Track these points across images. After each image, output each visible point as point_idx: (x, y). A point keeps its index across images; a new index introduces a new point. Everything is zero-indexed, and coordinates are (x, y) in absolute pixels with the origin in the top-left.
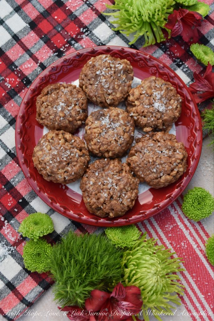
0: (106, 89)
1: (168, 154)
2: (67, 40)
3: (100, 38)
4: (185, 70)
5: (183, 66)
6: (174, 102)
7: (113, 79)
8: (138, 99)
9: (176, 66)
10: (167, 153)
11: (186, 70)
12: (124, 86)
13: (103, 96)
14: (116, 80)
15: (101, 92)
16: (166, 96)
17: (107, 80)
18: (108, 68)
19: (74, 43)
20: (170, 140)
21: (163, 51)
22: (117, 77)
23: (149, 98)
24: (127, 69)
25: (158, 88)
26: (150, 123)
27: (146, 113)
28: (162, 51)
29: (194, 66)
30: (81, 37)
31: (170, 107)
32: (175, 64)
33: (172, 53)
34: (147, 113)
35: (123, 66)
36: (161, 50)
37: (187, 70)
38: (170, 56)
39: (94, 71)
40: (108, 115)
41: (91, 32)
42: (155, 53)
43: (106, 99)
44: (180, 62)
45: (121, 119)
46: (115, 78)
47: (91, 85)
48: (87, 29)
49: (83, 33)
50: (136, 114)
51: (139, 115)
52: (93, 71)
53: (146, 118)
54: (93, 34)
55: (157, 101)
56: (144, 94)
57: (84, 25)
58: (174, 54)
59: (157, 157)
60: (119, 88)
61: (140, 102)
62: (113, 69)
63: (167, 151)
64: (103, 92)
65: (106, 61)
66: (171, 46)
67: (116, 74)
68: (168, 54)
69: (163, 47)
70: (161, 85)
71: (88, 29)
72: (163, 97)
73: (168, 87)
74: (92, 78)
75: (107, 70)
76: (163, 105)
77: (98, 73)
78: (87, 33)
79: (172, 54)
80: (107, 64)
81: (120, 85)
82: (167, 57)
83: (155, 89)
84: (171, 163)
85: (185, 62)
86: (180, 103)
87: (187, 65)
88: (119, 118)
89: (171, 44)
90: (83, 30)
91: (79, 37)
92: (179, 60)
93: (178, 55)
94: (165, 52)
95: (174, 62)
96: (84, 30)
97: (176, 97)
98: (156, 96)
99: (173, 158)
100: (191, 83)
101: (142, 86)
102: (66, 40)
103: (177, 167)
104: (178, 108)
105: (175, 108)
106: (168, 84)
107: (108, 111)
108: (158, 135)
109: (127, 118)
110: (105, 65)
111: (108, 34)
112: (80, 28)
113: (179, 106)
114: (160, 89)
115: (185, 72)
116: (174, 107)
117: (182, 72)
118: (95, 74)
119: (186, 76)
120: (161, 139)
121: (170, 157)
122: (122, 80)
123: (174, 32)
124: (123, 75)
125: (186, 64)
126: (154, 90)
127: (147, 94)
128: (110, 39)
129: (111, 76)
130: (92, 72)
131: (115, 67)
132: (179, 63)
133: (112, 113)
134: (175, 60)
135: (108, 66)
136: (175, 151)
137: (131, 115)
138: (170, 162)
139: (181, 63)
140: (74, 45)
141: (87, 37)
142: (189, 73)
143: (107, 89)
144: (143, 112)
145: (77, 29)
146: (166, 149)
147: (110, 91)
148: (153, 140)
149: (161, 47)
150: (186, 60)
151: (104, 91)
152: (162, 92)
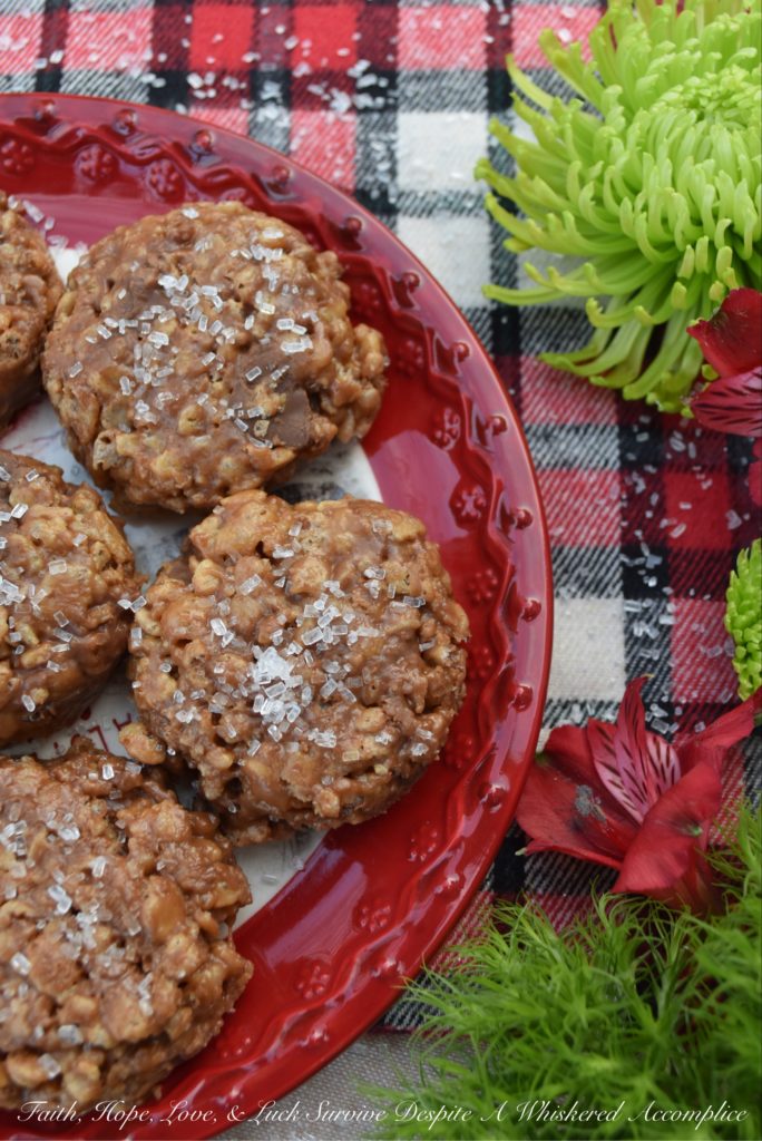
0: (134, 389)
1: (93, 952)
2: (254, 63)
3: (402, 169)
4: (640, 630)
5: (648, 603)
6: (375, 732)
7: (207, 371)
8: (223, 559)
9: (615, 574)
10: (92, 944)
11: (646, 636)
12: (231, 445)
13: (91, 407)
14: (219, 386)
15: (95, 379)
16: (365, 662)
17: (175, 350)
18: (237, 300)
19: (273, 100)
20: (189, 892)
21: (622, 457)
22: (234, 374)
23: (274, 601)
24: (324, 381)
25: (367, 591)
26: (169, 721)
27: (186, 661)
28: (617, 453)
29: (703, 649)
30: (326, 97)
31: (328, 739)
32: (623, 564)
33: (655, 499)
34: (195, 661)
35: (310, 352)
36: (617, 442)
37: (652, 642)
38: (634, 506)
39: (161, 263)
40: (19, 512)
41: (391, 108)
42: (577, 430)
43: (101, 435)
44: (650, 573)
45: (47, 581)
46: (221, 373)
47: (98, 312)
48: (383, 83)
49: (350, 87)
50: (150, 625)
51: (158, 638)
52: (161, 257)
53: (171, 684)
54: (389, 127)
55: (293, 648)
56: (275, 562)
57: (390, 58)
58: (661, 511)
59: (22, 917)
60: (198, 433)
61: (221, 581)
62: (249, 323)
63: (105, 934)
64: (106, 389)
65: (257, 263)
66: (683, 464)
67: (242, 359)
68: (630, 490)
69: (643, 437)
70: (399, 597)
71: (393, 85)
72: (347, 657)
73: (427, 630)
74: (126, 283)
75: (219, 303)
76: (307, 696)
77: (168, 282)
78: (364, 101)
79: (650, 507)
80: (246, 276)
81: (217, 425)
82: (614, 497)
83: (346, 586)
84: (54, 1008)
85: (677, 595)
86: (409, 760)
87: (677, 614)
88: (45, 567)
89: (693, 454)
90: (365, 73)
91: (315, 89)
92: (654, 561)
93: (677, 533)
94: (626, 467)
95: (623, 551)
96: (369, 81)
97: (417, 715)
98: (317, 625)
99: (93, 996)
100: (609, 716)
101: (310, 518)
102: (249, 58)
103: (71, 1056)
104: (372, 777)
105: (352, 764)
106: (447, 617)
107: (36, 497)
108: (157, 813)
109: (86, 600)
110: (231, 275)
111: (451, 179)
112: (362, 57)
113: (381, 769)
114: (374, 608)
115: (632, 641)
116: (353, 755)
117: (620, 627)
118: (150, 278)
119: (623, 661)
120: (145, 845)
121: (85, 975)
122: (245, 409)
123: (720, 401)
124: (277, 390)
125: (671, 607)
126: (335, 586)
127: (288, 576)
128: (440, 205)
129: (212, 348)
130: (153, 260)
131: (269, 325)
132: (642, 572)
133: (46, 518)
134: (638, 542)
135: (243, 292)
136: (146, 968)
137: (125, 604)
138: (60, 999)
139: (652, 583)
140: (262, 104)
141: (350, 118)
142: (650, 660)
143: (140, 391)
144: (183, 642)
145: (343, 52)
146: (109, 916)
147: (143, 413)
148: (112, 818)
149: (636, 429)
150: (692, 592)
151: (118, 387)
152: (367, 632)
